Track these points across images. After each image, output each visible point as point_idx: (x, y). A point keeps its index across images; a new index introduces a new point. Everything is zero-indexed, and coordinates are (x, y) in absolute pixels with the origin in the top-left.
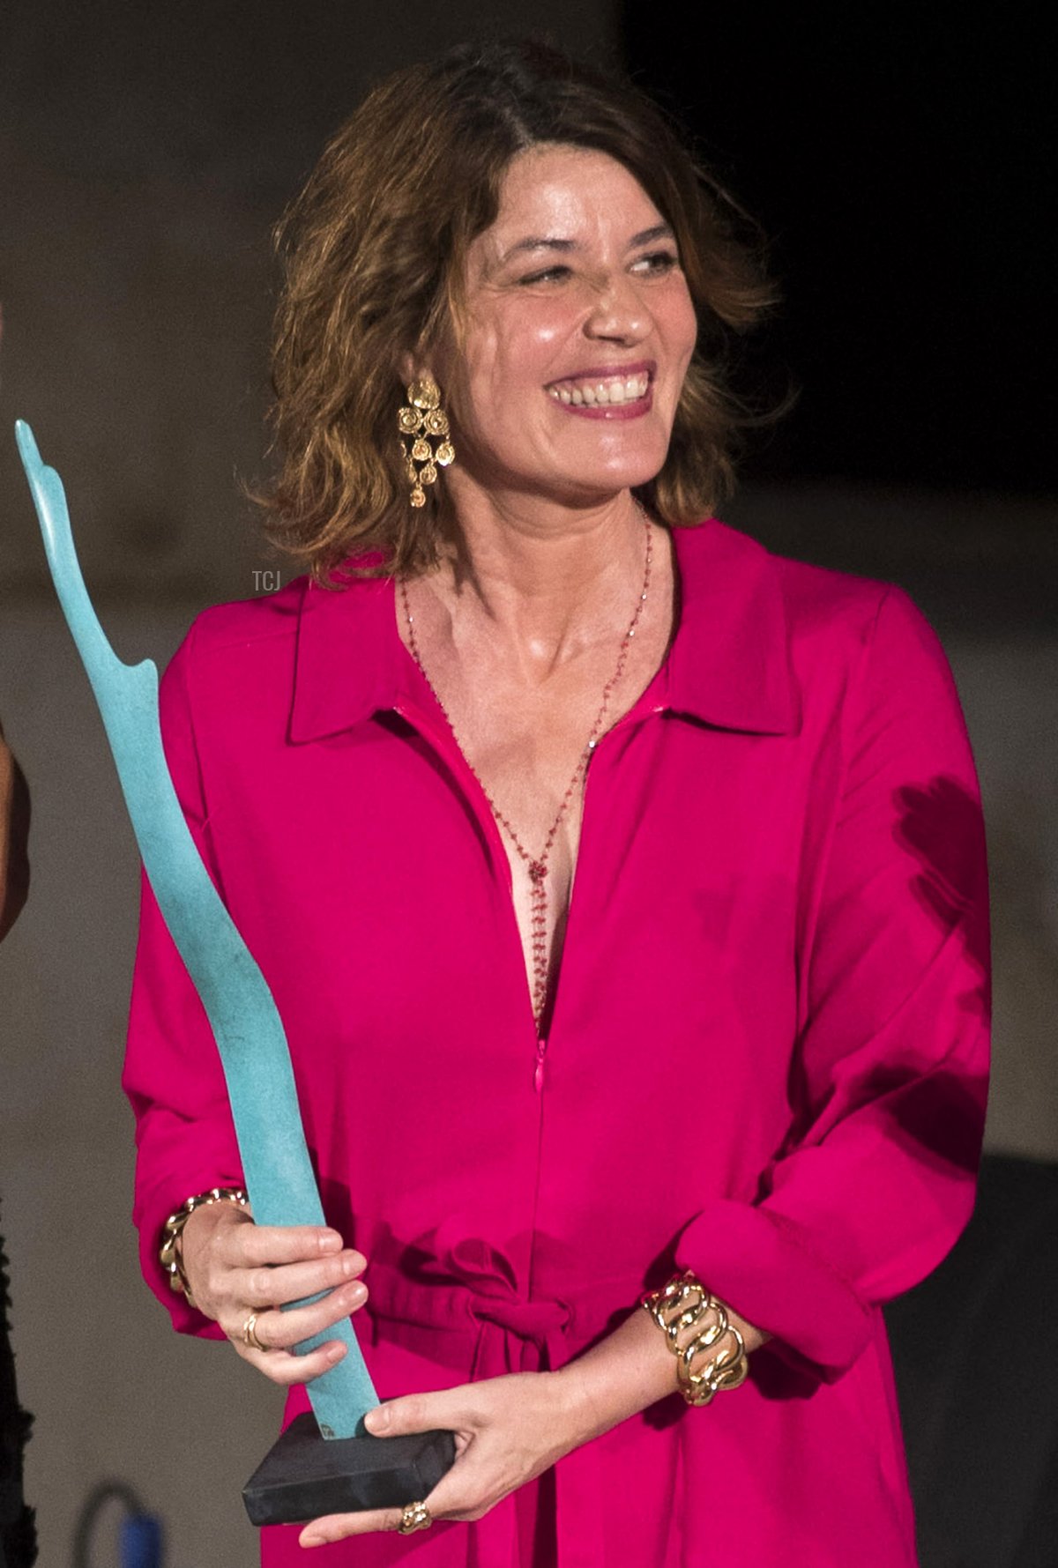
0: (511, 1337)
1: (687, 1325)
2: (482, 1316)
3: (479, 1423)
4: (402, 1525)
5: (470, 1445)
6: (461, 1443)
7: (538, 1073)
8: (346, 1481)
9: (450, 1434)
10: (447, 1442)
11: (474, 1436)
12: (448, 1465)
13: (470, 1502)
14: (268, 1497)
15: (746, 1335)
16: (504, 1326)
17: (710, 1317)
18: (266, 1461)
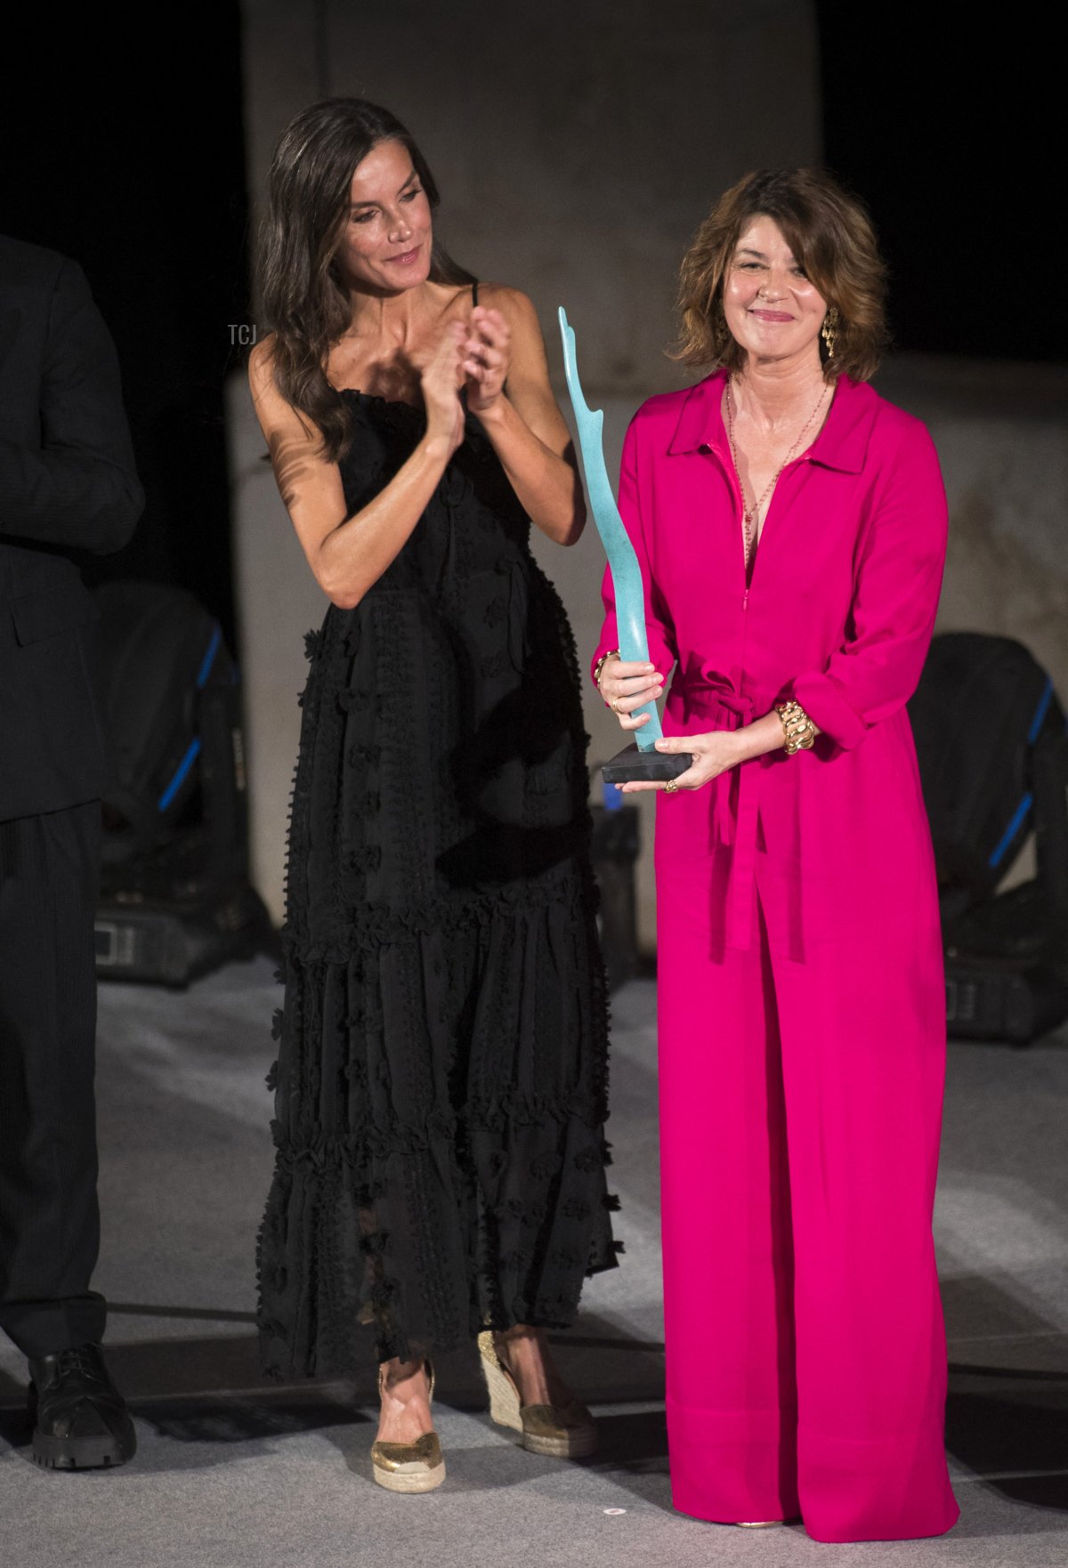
0: (732, 714)
1: (793, 723)
2: (721, 703)
3: (703, 751)
4: (665, 790)
5: (699, 760)
6: (694, 758)
7: (745, 603)
8: (645, 767)
9: (691, 754)
10: (688, 758)
11: (700, 757)
12: (688, 766)
13: (695, 784)
14: (611, 771)
15: (817, 731)
16: (730, 708)
17: (803, 721)
18: (615, 758)
